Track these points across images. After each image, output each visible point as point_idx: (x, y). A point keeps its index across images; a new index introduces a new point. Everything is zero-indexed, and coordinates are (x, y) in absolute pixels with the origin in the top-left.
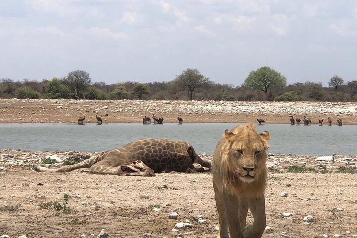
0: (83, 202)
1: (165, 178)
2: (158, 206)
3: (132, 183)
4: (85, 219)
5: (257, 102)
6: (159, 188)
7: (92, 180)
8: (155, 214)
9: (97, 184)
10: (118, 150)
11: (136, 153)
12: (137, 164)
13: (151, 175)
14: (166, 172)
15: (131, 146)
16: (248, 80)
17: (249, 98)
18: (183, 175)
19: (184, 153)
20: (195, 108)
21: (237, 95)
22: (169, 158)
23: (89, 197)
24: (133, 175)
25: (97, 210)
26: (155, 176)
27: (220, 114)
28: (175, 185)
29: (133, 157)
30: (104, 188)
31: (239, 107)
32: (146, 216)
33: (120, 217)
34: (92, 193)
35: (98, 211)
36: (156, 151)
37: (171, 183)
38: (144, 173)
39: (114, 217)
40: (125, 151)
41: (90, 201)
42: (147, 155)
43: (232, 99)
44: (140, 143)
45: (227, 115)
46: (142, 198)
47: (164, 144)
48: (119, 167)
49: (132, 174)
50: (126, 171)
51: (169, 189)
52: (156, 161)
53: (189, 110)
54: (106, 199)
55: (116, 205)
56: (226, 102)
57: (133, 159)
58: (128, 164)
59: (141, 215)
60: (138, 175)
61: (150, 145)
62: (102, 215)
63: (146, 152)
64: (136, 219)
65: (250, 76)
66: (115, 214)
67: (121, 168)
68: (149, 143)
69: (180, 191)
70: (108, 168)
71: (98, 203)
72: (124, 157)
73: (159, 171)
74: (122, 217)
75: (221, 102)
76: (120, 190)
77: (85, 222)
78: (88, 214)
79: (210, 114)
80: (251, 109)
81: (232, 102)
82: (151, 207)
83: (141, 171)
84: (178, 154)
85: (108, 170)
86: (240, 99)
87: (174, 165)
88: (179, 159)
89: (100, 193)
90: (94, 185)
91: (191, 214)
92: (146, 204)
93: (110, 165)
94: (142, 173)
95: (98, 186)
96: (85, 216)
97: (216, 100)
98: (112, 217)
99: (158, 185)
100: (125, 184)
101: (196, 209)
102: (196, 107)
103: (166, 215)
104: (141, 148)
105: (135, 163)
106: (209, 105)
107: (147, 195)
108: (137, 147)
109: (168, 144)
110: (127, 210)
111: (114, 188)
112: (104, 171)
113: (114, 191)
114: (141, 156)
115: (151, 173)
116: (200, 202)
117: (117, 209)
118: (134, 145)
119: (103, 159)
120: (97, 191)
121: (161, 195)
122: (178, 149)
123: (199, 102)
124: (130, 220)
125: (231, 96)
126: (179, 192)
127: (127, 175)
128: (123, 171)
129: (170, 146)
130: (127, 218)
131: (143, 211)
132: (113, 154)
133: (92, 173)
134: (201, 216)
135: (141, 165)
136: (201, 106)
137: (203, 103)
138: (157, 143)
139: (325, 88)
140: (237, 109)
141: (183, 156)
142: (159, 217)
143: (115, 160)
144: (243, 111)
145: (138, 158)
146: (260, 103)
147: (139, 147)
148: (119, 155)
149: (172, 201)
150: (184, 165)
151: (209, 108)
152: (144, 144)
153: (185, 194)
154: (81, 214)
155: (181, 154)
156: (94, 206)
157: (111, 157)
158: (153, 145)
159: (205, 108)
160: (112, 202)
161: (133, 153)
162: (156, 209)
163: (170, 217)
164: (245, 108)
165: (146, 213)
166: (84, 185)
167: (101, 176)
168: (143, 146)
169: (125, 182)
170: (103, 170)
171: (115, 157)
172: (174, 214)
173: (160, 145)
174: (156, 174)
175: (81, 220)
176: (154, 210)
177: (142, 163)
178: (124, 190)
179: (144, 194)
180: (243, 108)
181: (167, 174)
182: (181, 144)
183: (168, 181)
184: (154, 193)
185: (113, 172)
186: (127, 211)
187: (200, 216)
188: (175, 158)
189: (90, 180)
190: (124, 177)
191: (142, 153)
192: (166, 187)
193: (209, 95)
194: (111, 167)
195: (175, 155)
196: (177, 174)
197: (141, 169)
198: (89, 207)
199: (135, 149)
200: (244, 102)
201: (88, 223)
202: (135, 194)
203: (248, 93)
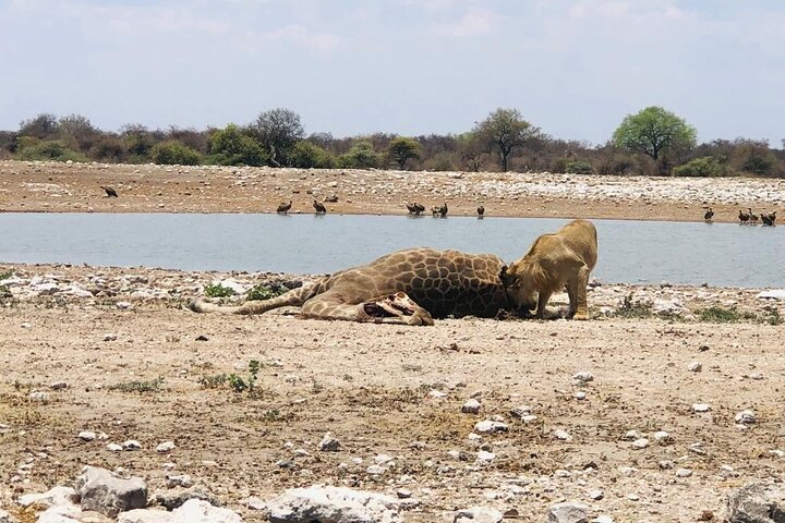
0: (289, 376)
1: (453, 330)
2: (440, 387)
3: (387, 339)
4: (291, 410)
5: (638, 178)
6: (441, 350)
7: (306, 332)
8: (435, 402)
9: (316, 340)
10: (358, 272)
11: (395, 277)
12: (396, 301)
13: (424, 323)
14: (456, 317)
15: (385, 263)
16: (621, 133)
17: (621, 170)
18: (489, 322)
19: (492, 278)
20: (513, 189)
21: (598, 163)
22: (462, 289)
23: (301, 367)
24: (389, 323)
25: (316, 392)
26: (433, 325)
27: (562, 201)
28: (474, 344)
29: (390, 286)
30: (331, 348)
31: (602, 187)
32: (415, 406)
33: (362, 408)
34: (305, 357)
35: (319, 395)
36: (434, 275)
37: (465, 339)
38: (410, 318)
39: (350, 408)
40: (375, 274)
41: (302, 374)
42: (417, 282)
43: (586, 171)
44: (403, 258)
45: (578, 202)
46: (407, 369)
47: (452, 261)
48: (361, 305)
49: (386, 320)
50: (375, 313)
51: (462, 351)
52: (433, 294)
53: (500, 192)
54: (335, 370)
55: (355, 384)
56: (574, 177)
57: (389, 290)
58: (380, 301)
59: (405, 404)
60: (400, 323)
61: (423, 262)
62: (326, 402)
63: (416, 276)
64: (396, 412)
65: (624, 125)
66: (353, 402)
67: (365, 308)
68: (421, 258)
69: (484, 356)
70: (339, 307)
71: (319, 378)
72: (371, 286)
73: (441, 314)
74: (367, 408)
75: (566, 176)
76: (362, 353)
77: (292, 416)
78: (298, 401)
79: (544, 201)
80: (626, 190)
81: (587, 177)
82: (425, 388)
83: (405, 314)
84: (480, 280)
85: (339, 311)
86: (604, 171)
87: (471, 304)
88: (482, 291)
89: (322, 358)
90: (309, 342)
91: (507, 404)
92: (414, 381)
93: (343, 301)
94: (406, 319)
95: (319, 343)
96: (292, 405)
97: (554, 172)
98: (346, 408)
99: (440, 344)
100: (374, 341)
101: (516, 395)
102: (514, 186)
103: (456, 405)
104: (405, 267)
105: (392, 298)
106: (540, 182)
107: (419, 364)
108: (397, 265)
109: (460, 260)
110: (377, 393)
111: (351, 349)
112: (330, 314)
113: (350, 355)
114: (404, 285)
115: (425, 319)
116: (523, 381)
117: (358, 392)
118: (392, 262)
119: (328, 288)
120: (315, 353)
121: (444, 362)
122: (480, 271)
123: (520, 176)
124: (384, 414)
125: (585, 164)
126: (482, 358)
127: (376, 322)
128: (369, 314)
129: (463, 264)
130: (377, 409)
131: (409, 397)
132: (349, 278)
133: (306, 317)
134: (527, 408)
135: (405, 301)
136: (524, 185)
137: (529, 179)
138: (439, 259)
139: (776, 151)
140: (596, 190)
141: (490, 285)
142: (442, 409)
143: (353, 292)
144: (608, 195)
145: (400, 288)
146: (642, 180)
147: (400, 266)
148: (360, 282)
149: (469, 376)
150: (492, 303)
151: (541, 188)
152: (412, 260)
153: (495, 362)
154: (285, 401)
155: (485, 281)
156: (311, 385)
157: (345, 285)
158: (429, 261)
159: (532, 188)
160: (347, 378)
161: (389, 278)
162: (435, 393)
163: (464, 410)
164: (612, 188)
165: (415, 401)
166: (290, 342)
167: (325, 323)
168: (410, 263)
169: (371, 337)
170: (327, 311)
171: (352, 285)
172: (473, 403)
173: (443, 261)
174: (436, 321)
175: (285, 413)
176: (431, 393)
177: (407, 297)
178: (371, 353)
179: (412, 362)
180: (609, 190)
181: (457, 321)
182: (486, 261)
183: (460, 335)
184: (432, 359)
185: (347, 316)
186: (377, 396)
187: (524, 408)
188: (474, 289)
189: (302, 331)
190: (371, 326)
191: (406, 279)
192: (455, 348)
193: (541, 161)
194: (344, 305)
195: (475, 283)
196: (478, 322)
197: (405, 311)
198: (299, 387)
199: (392, 269)
200: (612, 178)
201: (298, 420)
202: (393, 361)
203: (619, 158)
